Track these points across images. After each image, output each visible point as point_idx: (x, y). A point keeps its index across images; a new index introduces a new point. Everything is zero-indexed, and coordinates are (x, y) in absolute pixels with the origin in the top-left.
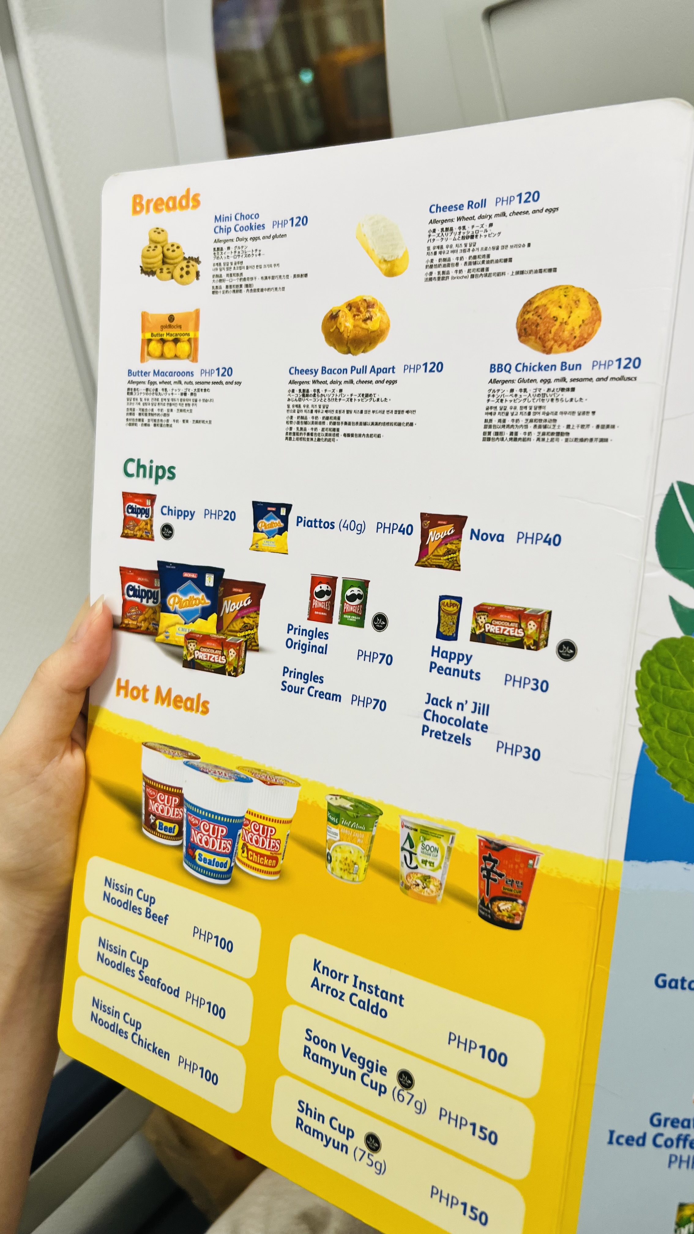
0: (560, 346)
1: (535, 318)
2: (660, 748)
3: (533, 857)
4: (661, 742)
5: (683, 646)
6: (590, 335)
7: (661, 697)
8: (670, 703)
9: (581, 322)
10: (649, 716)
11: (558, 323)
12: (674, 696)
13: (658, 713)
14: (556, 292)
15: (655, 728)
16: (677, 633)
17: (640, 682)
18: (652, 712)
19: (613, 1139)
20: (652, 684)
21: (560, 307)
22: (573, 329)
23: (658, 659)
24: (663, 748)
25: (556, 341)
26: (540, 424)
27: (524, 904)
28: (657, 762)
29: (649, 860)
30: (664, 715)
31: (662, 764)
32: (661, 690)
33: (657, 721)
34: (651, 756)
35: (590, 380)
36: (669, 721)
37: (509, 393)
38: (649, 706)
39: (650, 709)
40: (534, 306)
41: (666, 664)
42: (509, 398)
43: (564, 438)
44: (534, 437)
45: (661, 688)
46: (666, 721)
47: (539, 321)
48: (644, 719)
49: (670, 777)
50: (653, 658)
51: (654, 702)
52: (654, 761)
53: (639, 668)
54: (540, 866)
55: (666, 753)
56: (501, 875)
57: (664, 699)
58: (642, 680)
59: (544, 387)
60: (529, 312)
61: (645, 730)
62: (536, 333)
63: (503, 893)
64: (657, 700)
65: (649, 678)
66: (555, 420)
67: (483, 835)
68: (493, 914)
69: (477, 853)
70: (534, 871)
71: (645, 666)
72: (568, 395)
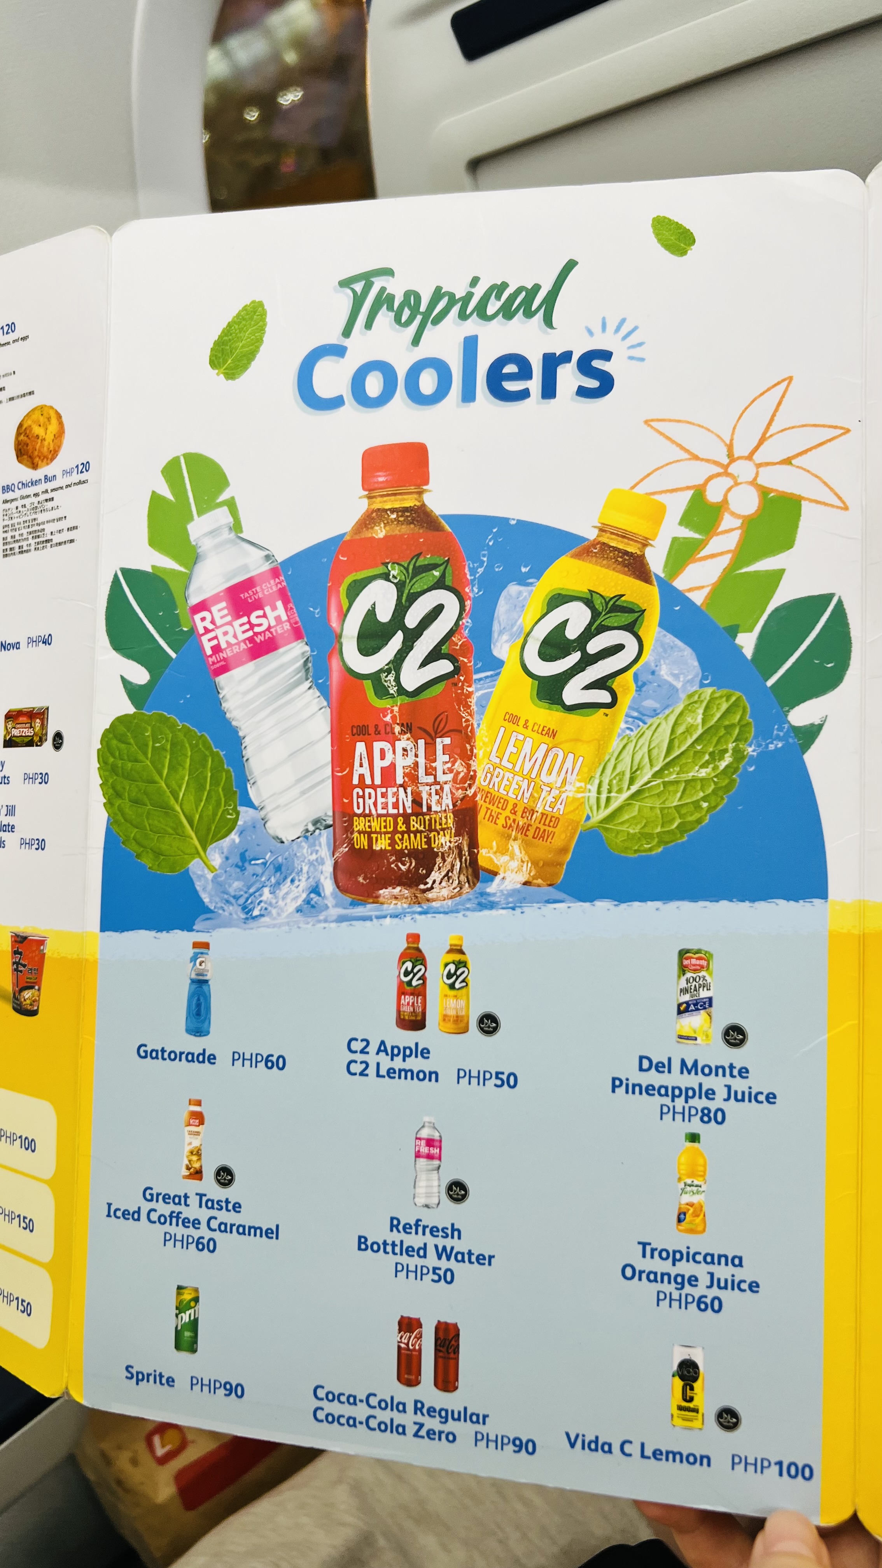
0: (42, 461)
1: (26, 438)
2: (123, 821)
3: (42, 942)
4: (123, 814)
5: (136, 721)
6: (59, 447)
7: (120, 772)
8: (128, 776)
9: (53, 437)
10: (111, 791)
11: (39, 441)
12: (131, 770)
13: (119, 788)
14: (36, 412)
15: (118, 802)
16: (131, 709)
17: (101, 760)
18: (113, 788)
19: (111, 1212)
20: (111, 760)
21: (40, 426)
22: (49, 444)
23: (115, 737)
24: (126, 820)
25: (40, 458)
26: (35, 535)
27: (39, 990)
28: (121, 834)
29: (123, 931)
30: (124, 789)
31: (126, 836)
32: (120, 765)
33: (118, 795)
34: (115, 829)
35: (61, 488)
36: (129, 795)
37: (14, 511)
38: (111, 781)
39: (111, 784)
40: (24, 428)
41: (122, 739)
42: (16, 515)
43: (49, 545)
44: (33, 548)
45: (120, 763)
46: (126, 794)
47: (28, 441)
48: (107, 794)
49: (133, 848)
50: (111, 736)
51: (115, 778)
52: (118, 834)
53: (100, 746)
54: (49, 950)
55: (129, 825)
56: (24, 966)
57: (123, 773)
58: (103, 758)
59: (35, 500)
60: (21, 434)
61: (109, 805)
62: (28, 452)
63: (27, 982)
64: (117, 775)
65: (109, 755)
66: (44, 530)
67: (13, 931)
68: (20, 1005)
69: (10, 949)
70: (44, 954)
71: (104, 743)
72: (49, 505)
